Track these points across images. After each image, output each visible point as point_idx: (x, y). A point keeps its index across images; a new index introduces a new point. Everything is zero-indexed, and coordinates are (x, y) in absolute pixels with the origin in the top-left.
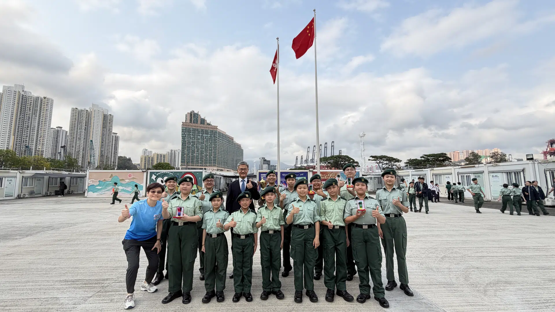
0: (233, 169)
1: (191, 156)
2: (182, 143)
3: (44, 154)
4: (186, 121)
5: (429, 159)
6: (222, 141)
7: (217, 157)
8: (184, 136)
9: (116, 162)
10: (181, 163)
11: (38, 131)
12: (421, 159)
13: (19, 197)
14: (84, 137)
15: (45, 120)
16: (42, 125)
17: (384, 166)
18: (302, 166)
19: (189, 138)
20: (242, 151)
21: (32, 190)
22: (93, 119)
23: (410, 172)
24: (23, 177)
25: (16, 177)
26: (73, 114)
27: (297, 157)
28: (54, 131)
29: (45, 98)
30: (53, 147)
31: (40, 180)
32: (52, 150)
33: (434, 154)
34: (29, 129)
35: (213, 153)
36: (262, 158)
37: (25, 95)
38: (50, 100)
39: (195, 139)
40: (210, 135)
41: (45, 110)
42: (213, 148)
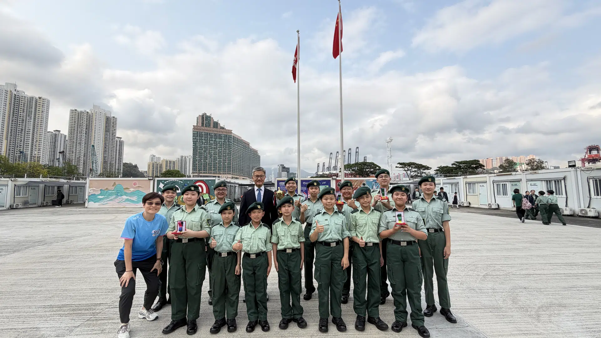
0: (249, 177)
1: (203, 162)
2: (193, 149)
3: (41, 160)
4: (197, 124)
5: (460, 167)
6: (237, 147)
7: (232, 164)
8: (195, 141)
9: (120, 169)
10: (193, 170)
11: (33, 134)
12: (452, 166)
13: (11, 208)
14: (85, 141)
15: (41, 123)
16: (38, 128)
17: (412, 173)
18: (324, 174)
19: (201, 143)
20: (259, 157)
21: (26, 199)
22: (95, 121)
23: (441, 181)
24: (15, 185)
25: (7, 185)
26: (72, 116)
27: (318, 164)
28: (51, 135)
29: (40, 98)
30: (51, 152)
31: (34, 189)
32: (49, 156)
33: (467, 161)
34: (23, 132)
35: (227, 160)
36: (281, 165)
37: (18, 94)
38: (46, 101)
39: (207, 144)
40: (223, 140)
41: (41, 112)
42: (227, 154)
